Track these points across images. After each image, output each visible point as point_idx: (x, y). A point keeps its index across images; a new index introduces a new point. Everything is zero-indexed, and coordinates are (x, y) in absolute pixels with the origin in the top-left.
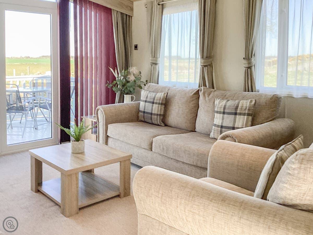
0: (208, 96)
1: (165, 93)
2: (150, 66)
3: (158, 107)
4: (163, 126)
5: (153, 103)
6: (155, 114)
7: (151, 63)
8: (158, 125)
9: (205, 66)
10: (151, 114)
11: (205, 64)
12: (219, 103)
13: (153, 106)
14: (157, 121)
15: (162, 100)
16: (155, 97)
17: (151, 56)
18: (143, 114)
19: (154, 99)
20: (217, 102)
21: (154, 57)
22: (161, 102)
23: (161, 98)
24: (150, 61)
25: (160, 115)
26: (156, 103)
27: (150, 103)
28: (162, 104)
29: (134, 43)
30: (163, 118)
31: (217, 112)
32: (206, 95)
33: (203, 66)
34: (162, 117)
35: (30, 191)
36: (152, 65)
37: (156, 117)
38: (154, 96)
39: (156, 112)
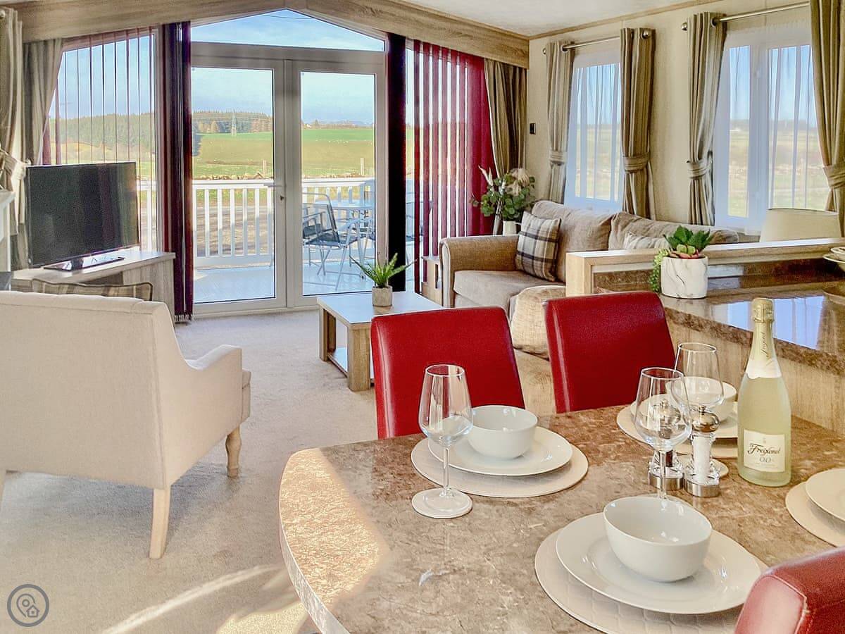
0: (622, 230)
1: (556, 221)
2: (550, 167)
3: (545, 244)
4: (551, 281)
5: (536, 237)
6: (538, 259)
7: (551, 161)
8: (543, 279)
9: (631, 172)
10: (533, 258)
11: (632, 169)
12: (629, 242)
13: (535, 243)
14: (542, 272)
15: (552, 233)
16: (540, 228)
17: (551, 148)
18: (520, 256)
19: (538, 231)
20: (627, 240)
21: (557, 150)
22: (548, 237)
23: (548, 229)
24: (550, 158)
25: (547, 261)
26: (541, 239)
27: (532, 237)
28: (550, 240)
29: (530, 122)
30: (552, 267)
32: (620, 227)
33: (629, 171)
34: (549, 265)
35: (319, 358)
36: (552, 166)
37: (539, 262)
38: (539, 225)
39: (540, 256)
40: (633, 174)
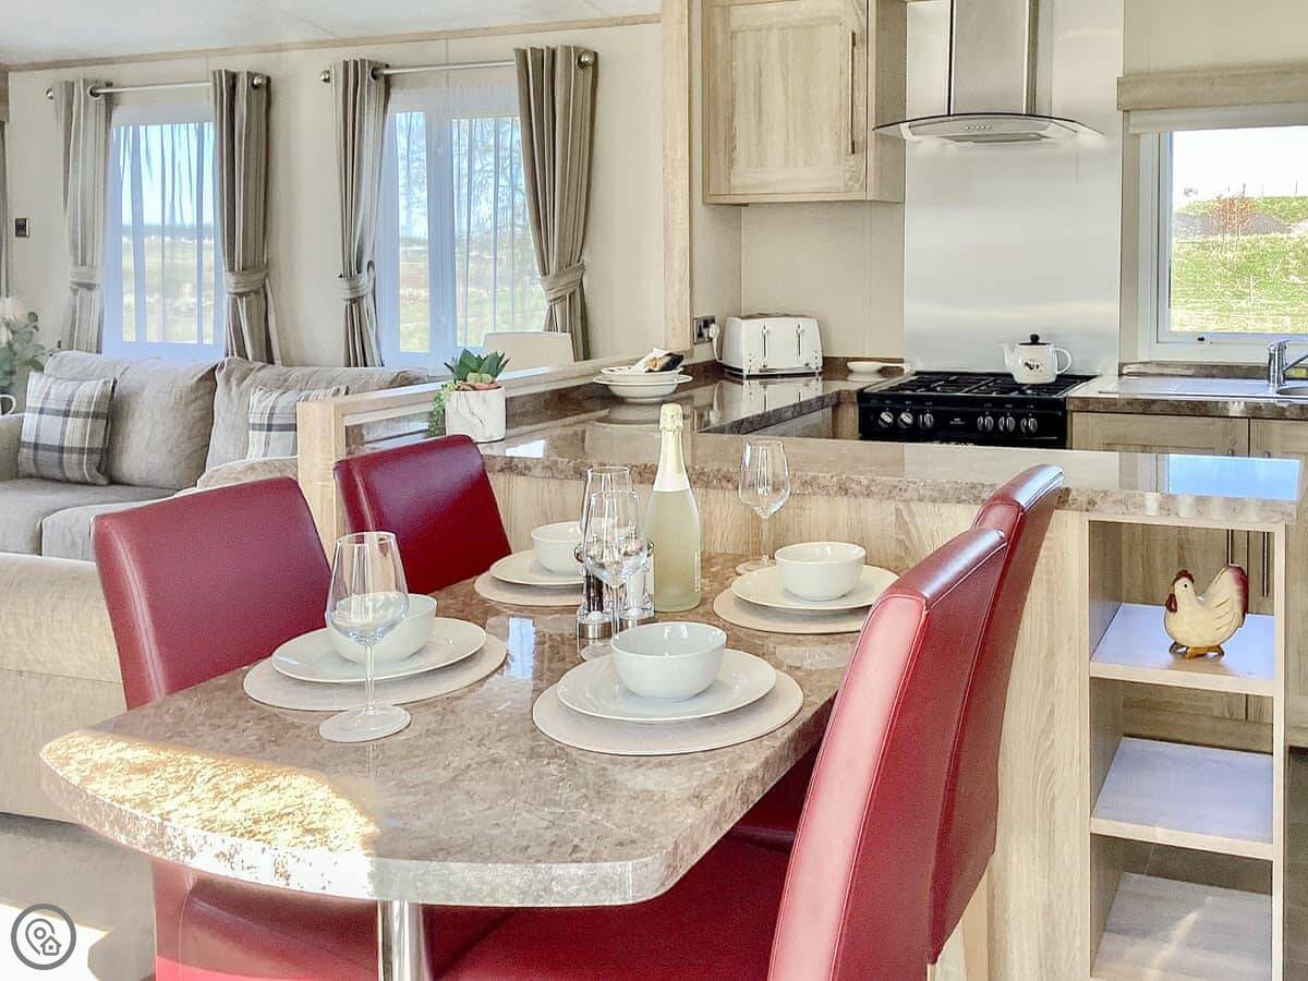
0: (239, 385)
1: (105, 383)
2: (70, 292)
4: (101, 485)
5: (67, 414)
6: (71, 450)
7: (72, 283)
8: (86, 483)
9: (241, 295)
10: (61, 449)
11: (241, 290)
13: (65, 423)
14: (81, 471)
15: (98, 404)
16: (72, 396)
17: (72, 261)
19: (68, 402)
20: (254, 398)
22: (92, 410)
23: (91, 397)
24: (70, 278)
25: (91, 451)
26: (76, 416)
27: (57, 415)
28: (96, 416)
29: (16, 214)
30: (102, 460)
31: (254, 427)
32: (234, 381)
33: (236, 294)
34: (96, 458)
36: (75, 292)
37: (75, 457)
38: (69, 392)
39: (76, 445)
40: (244, 299)
